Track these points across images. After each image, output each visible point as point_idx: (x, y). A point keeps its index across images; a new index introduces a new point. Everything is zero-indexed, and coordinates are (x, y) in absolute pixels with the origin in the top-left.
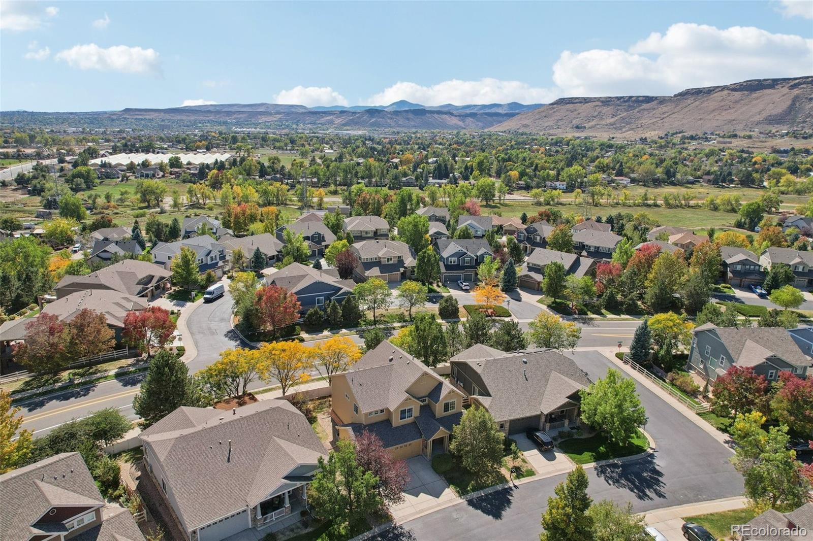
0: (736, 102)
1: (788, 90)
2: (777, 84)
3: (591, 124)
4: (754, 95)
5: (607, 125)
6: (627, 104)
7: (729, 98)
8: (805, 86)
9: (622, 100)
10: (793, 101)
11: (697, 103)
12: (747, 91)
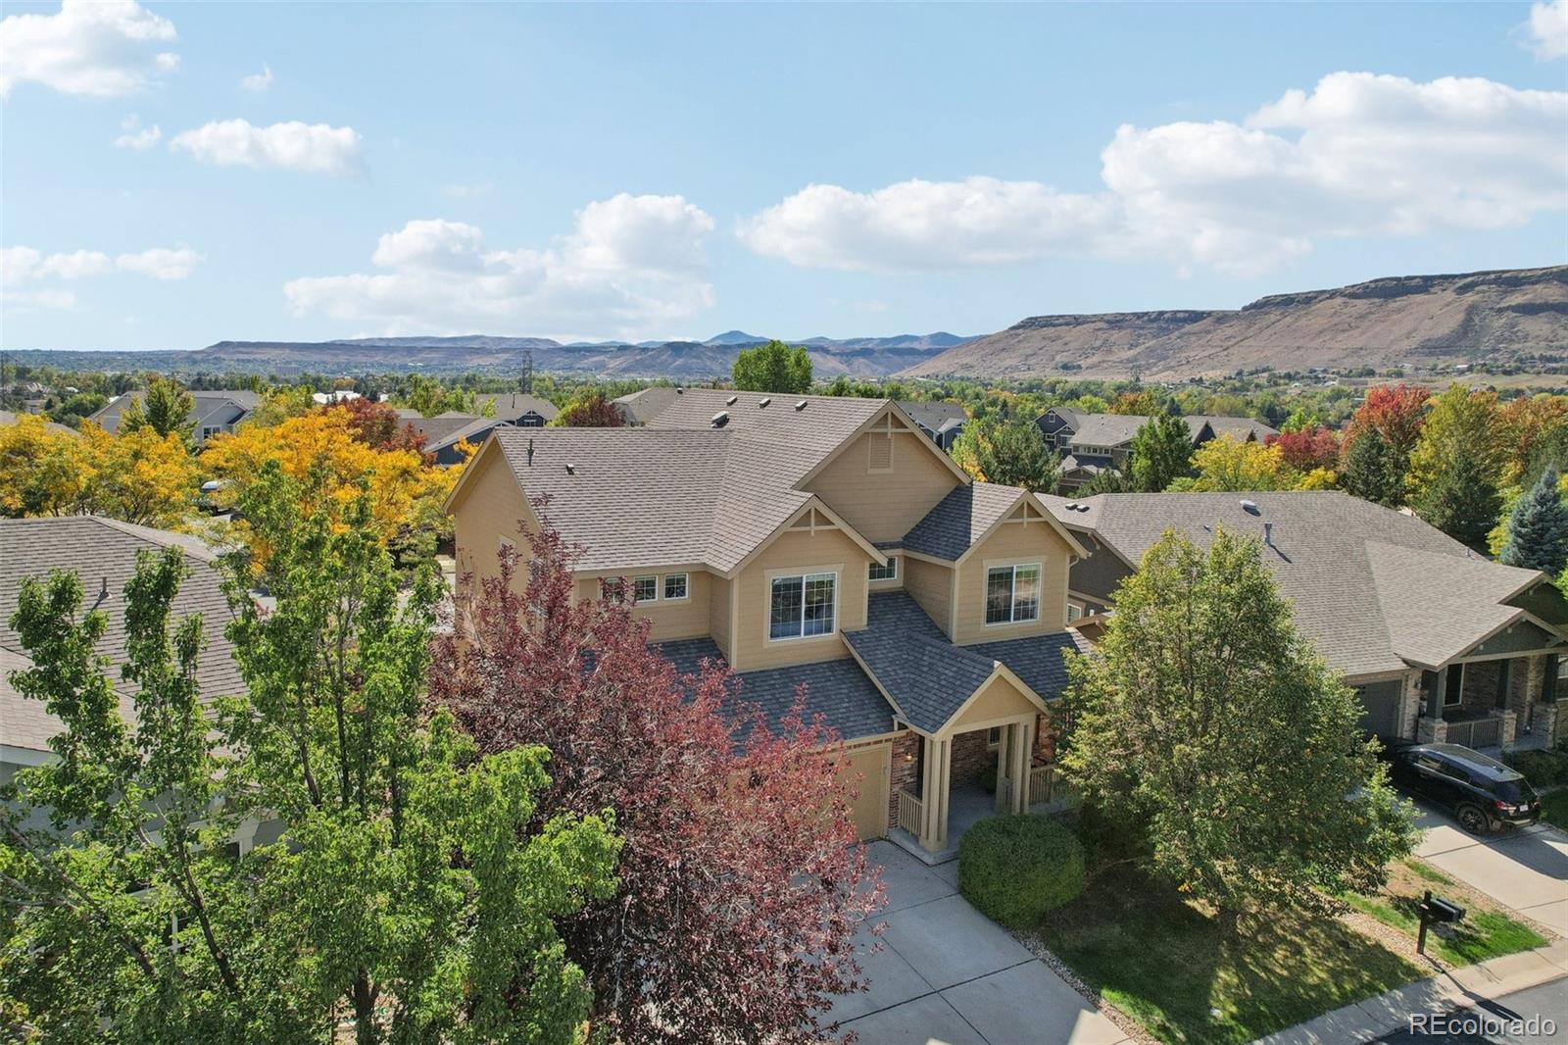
0: (1362, 317)
1: (1454, 296)
2: (1432, 286)
3: (1090, 361)
4: (1394, 304)
5: (1121, 362)
6: (1155, 325)
7: (1346, 310)
8: (1485, 288)
9: (1146, 318)
10: (1468, 314)
11: (1288, 319)
12: (1379, 297)
